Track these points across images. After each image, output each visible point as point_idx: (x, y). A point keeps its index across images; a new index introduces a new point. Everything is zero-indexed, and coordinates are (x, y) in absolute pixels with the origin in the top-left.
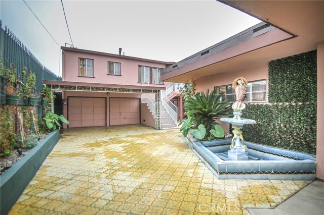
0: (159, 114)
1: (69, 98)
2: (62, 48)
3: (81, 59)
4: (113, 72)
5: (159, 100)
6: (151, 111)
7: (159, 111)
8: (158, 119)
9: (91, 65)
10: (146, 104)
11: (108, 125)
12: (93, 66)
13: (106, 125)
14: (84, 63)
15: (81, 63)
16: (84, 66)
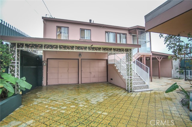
0: (131, 75)
1: (48, 60)
2: (43, 18)
3: (58, 27)
4: (84, 37)
5: (130, 60)
6: (119, 71)
7: (131, 72)
8: (130, 81)
9: (66, 32)
10: (114, 64)
11: (80, 83)
12: (68, 33)
13: (78, 83)
14: (61, 30)
15: (59, 30)
16: (60, 33)
